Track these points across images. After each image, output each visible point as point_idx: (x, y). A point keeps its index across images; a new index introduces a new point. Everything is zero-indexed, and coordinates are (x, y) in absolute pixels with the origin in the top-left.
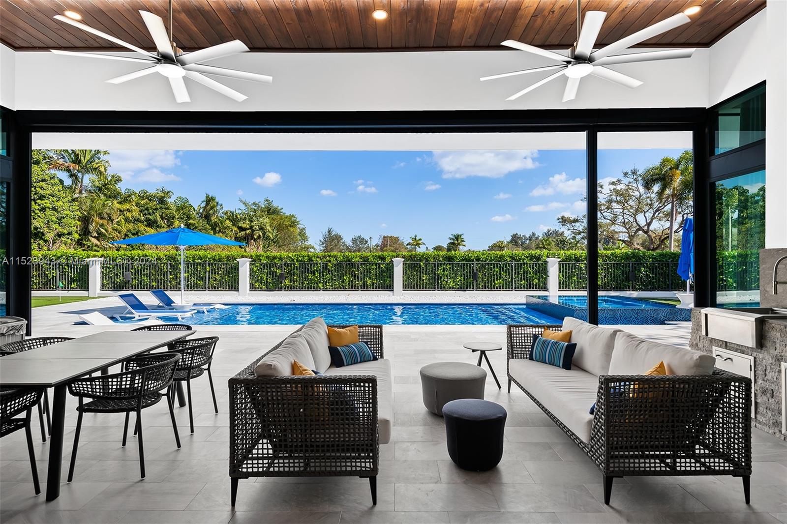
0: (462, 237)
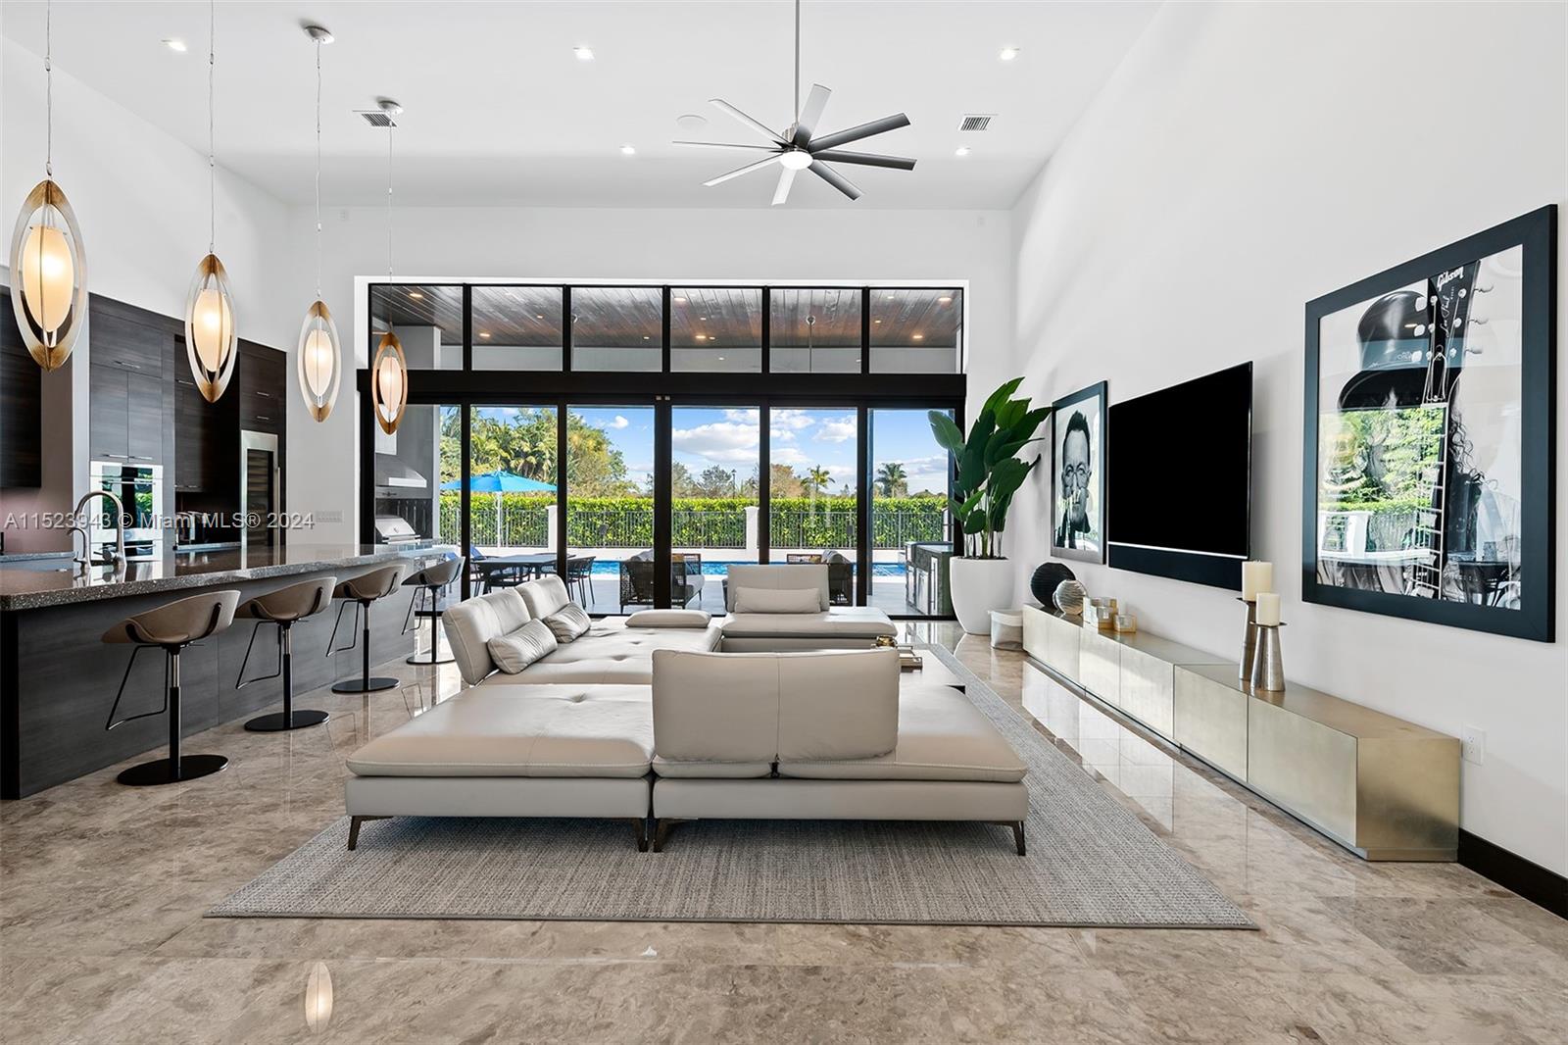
0: (901, 469)
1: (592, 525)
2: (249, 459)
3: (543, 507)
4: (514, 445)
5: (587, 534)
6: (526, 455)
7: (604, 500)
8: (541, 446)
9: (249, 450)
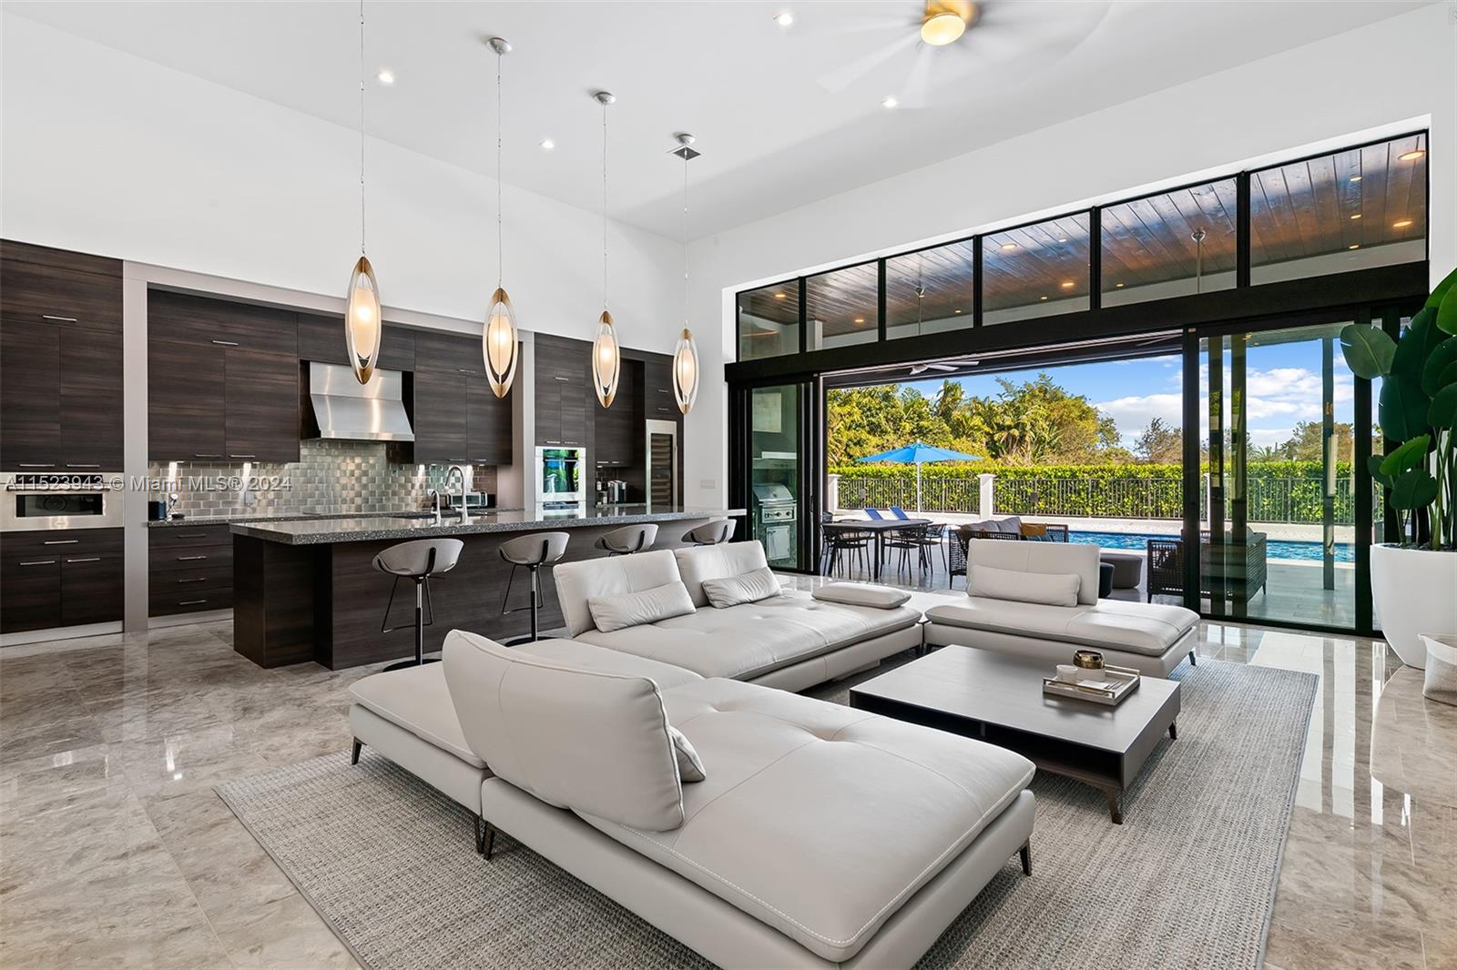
1: (1021, 493)
2: (652, 441)
3: (976, 475)
4: (998, 420)
5: (1018, 501)
6: (1010, 428)
8: (1024, 418)
9: (652, 434)
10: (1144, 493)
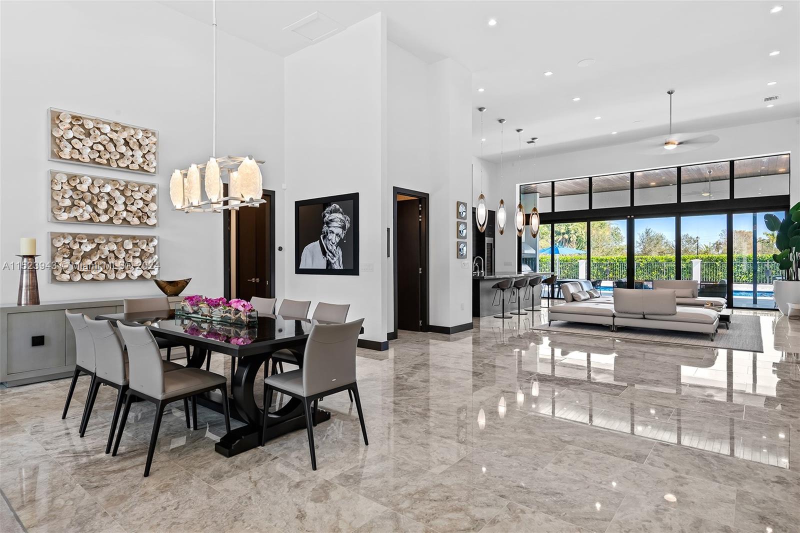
1: (601, 270)
2: (487, 246)
3: (577, 261)
5: (599, 274)
7: (608, 257)
9: (487, 243)
10: (662, 269)
